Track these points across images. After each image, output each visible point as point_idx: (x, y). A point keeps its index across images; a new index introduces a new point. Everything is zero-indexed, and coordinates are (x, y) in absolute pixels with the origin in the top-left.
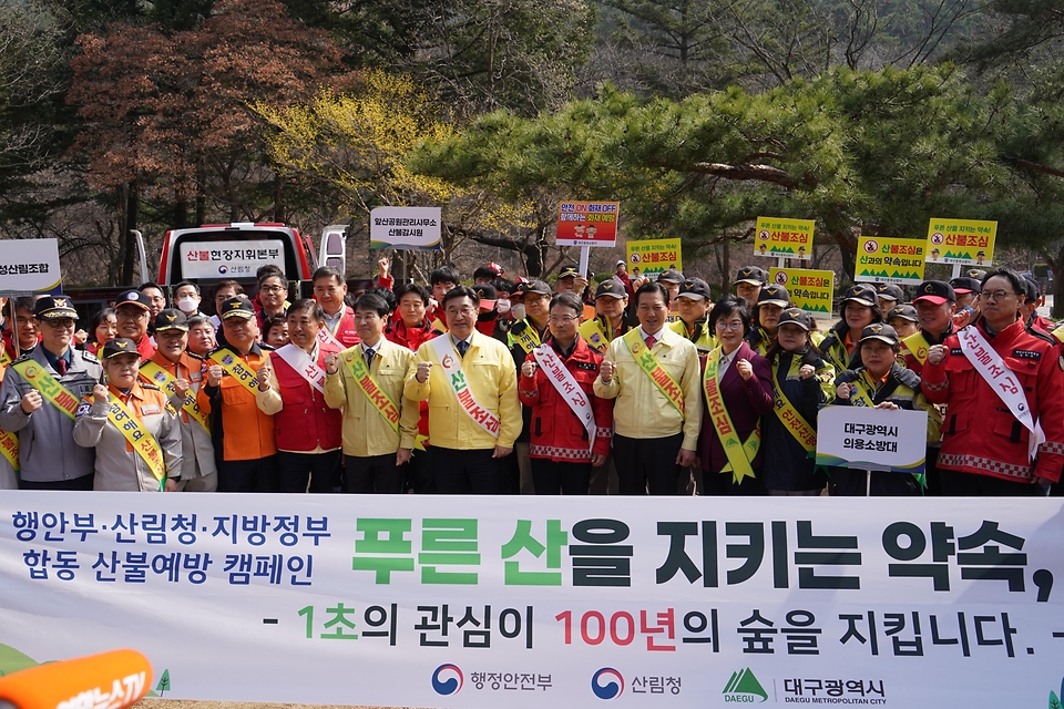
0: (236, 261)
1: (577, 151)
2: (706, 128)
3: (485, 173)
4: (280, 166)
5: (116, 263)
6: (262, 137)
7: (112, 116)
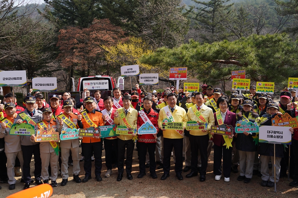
0: (96, 85)
1: (183, 57)
2: (218, 51)
3: (159, 63)
4: (108, 61)
5: (68, 85)
6: (104, 54)
7: (67, 49)
